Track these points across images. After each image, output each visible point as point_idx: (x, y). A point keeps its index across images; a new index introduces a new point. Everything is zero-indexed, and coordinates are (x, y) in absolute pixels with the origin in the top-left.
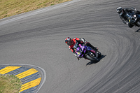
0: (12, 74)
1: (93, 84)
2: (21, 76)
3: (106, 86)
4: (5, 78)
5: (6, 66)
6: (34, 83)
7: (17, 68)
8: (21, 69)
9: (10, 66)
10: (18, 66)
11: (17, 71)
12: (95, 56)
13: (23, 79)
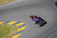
0: (14, 24)
1: (47, 29)
2: (18, 25)
3: (52, 30)
4: (11, 26)
5: (12, 21)
6: (23, 28)
7: (16, 22)
8: (18, 23)
9: (13, 21)
10: (16, 21)
11: (16, 23)
12: (42, 23)
13: (18, 27)
